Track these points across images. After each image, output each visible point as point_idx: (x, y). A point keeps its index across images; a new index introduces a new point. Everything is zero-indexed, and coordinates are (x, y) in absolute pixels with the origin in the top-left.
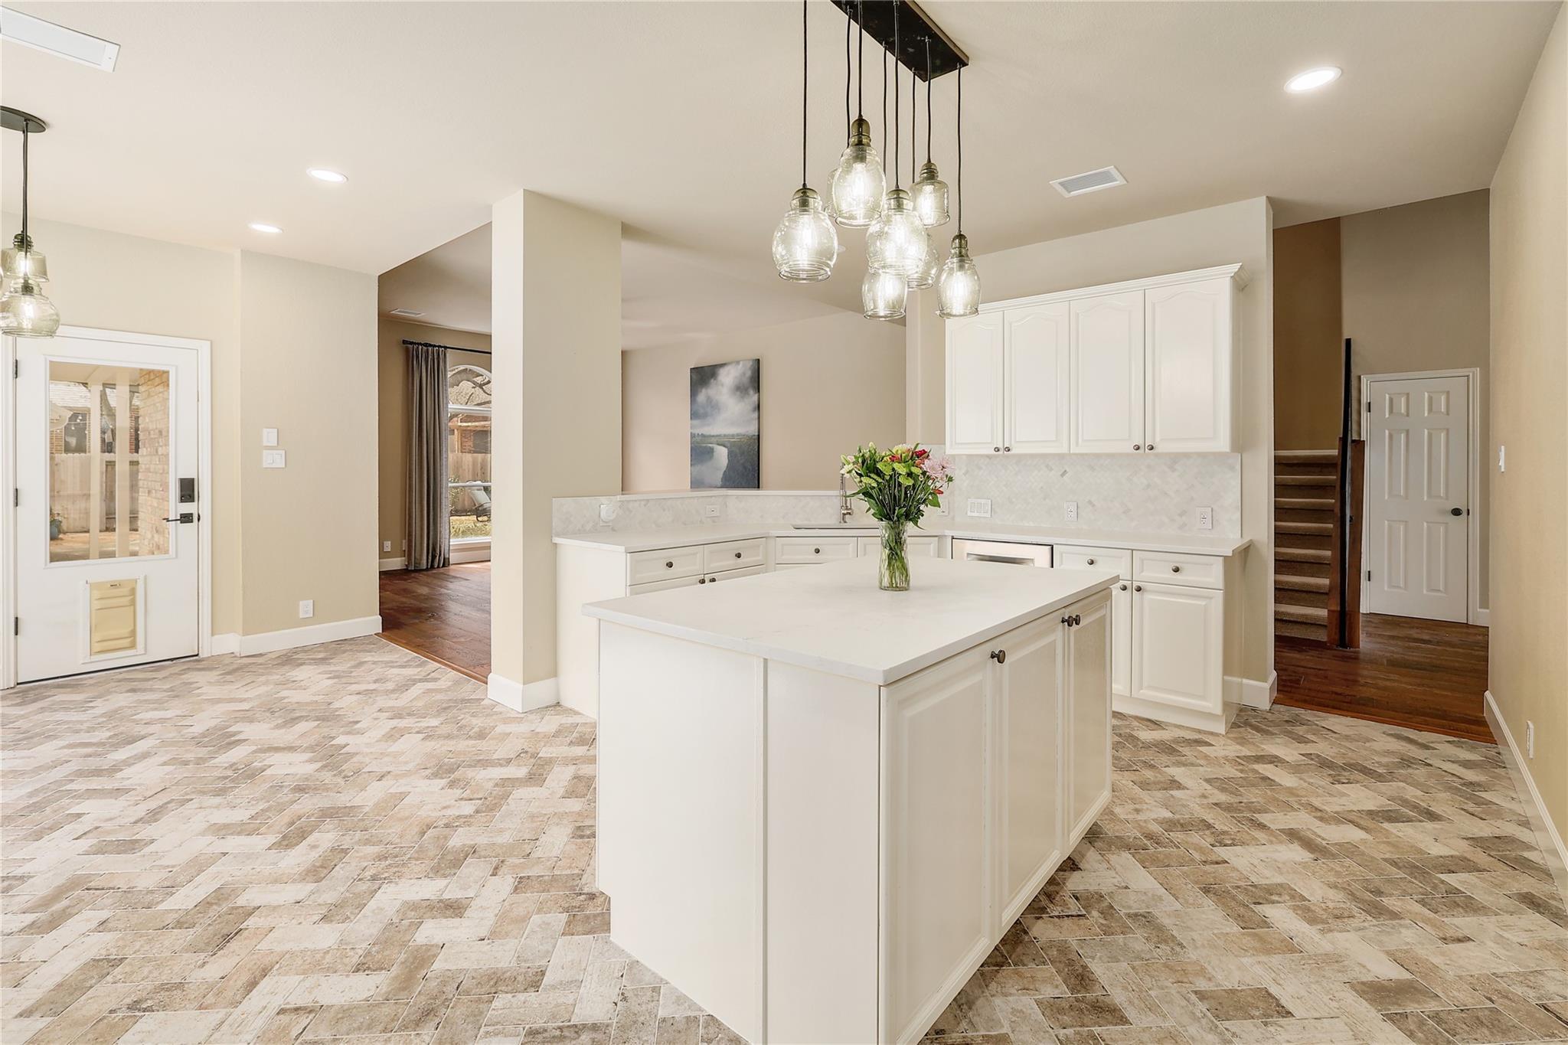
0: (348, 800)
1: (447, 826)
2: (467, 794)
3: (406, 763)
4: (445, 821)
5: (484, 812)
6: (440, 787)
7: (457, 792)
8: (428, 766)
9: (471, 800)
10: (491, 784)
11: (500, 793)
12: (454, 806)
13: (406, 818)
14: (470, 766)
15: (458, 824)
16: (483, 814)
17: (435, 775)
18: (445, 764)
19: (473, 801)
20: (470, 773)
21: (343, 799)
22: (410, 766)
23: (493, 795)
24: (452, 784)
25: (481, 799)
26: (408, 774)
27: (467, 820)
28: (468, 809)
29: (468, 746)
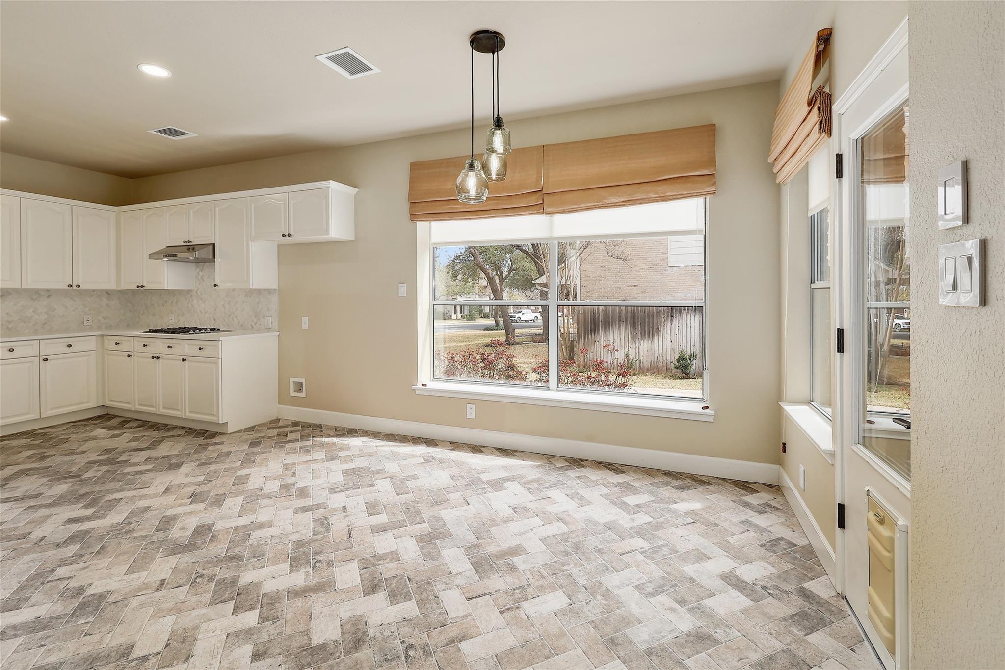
0: (181, 558)
1: (82, 555)
2: (62, 585)
3: (142, 605)
4: (85, 558)
5: (46, 572)
6: (93, 586)
7: (73, 584)
8: (113, 607)
9: (59, 579)
10: (33, 600)
11: (25, 591)
12: (77, 571)
13: (120, 554)
14: (58, 618)
15: (73, 558)
16: (47, 570)
17: (101, 597)
18: (91, 613)
19: (56, 578)
20: (59, 608)
21: (187, 558)
22: (135, 602)
23: (34, 588)
24: (80, 590)
25: (48, 582)
26: (135, 593)
27: (63, 563)
28: (62, 572)
29: (60, 650)
